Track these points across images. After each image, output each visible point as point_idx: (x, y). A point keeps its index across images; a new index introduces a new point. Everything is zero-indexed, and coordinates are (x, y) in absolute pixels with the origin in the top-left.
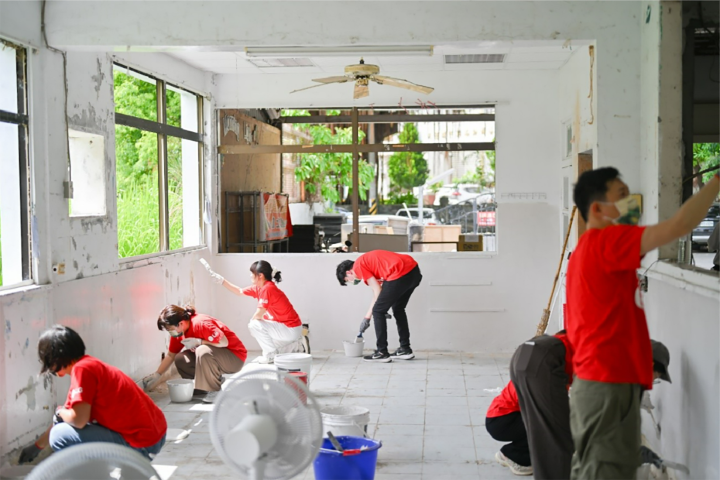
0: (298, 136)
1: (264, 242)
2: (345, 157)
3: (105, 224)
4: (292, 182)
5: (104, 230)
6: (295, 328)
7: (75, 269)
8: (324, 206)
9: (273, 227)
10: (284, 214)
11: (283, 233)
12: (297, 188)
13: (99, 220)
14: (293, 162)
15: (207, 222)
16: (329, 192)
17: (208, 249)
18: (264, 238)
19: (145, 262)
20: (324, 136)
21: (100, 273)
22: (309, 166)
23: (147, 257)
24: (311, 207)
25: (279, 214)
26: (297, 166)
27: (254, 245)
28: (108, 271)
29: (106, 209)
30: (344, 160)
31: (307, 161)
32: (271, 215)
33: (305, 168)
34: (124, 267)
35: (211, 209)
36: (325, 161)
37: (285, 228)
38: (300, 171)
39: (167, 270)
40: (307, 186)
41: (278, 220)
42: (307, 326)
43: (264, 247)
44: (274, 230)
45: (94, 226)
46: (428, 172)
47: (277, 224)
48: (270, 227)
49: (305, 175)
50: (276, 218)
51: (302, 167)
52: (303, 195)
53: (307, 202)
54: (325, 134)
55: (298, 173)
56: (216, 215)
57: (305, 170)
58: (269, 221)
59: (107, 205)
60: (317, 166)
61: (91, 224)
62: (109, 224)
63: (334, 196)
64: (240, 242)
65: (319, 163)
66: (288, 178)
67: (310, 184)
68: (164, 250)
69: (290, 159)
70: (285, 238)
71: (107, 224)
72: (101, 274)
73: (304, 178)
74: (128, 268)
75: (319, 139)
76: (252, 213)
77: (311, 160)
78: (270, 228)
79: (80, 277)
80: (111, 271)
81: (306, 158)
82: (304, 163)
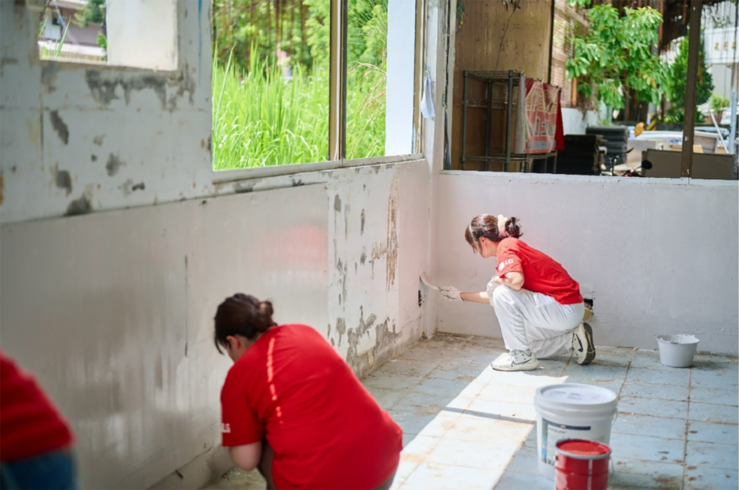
0: (573, 18)
1: (521, 156)
2: (635, 49)
3: (171, 91)
4: (562, 79)
5: (168, 105)
6: (573, 305)
7: (63, 191)
8: (599, 117)
9: (536, 134)
10: (553, 115)
11: (550, 144)
12: (567, 88)
13: (153, 81)
14: (565, 52)
15: (426, 115)
16: (612, 95)
17: (427, 162)
18: (522, 150)
19: (287, 180)
20: (608, 18)
21: (152, 201)
22: (587, 58)
23: (292, 170)
24: (584, 114)
25: (547, 115)
26: (569, 58)
27: (505, 160)
28: (179, 198)
29: (176, 59)
30: (633, 53)
31: (583, 51)
32: (535, 113)
33: (580, 61)
34: (230, 188)
35: (435, 93)
36: (609, 53)
37: (553, 136)
38: (574, 64)
39: (337, 197)
40: (581, 86)
41: (545, 123)
42: (589, 302)
43: (521, 164)
44: (536, 139)
45: (135, 94)
46: (712, 89)
47: (543, 129)
48: (531, 132)
49: (579, 70)
50: (542, 120)
51: (576, 59)
52: (574, 99)
53: (578, 107)
54: (610, 15)
55: (571, 68)
56: (443, 105)
57: (580, 63)
58: (530, 124)
59: (179, 49)
60: (596, 59)
61: (125, 87)
62: (186, 93)
63: (618, 100)
64: (484, 155)
65: (599, 56)
66: (557, 72)
67: (586, 84)
68: (335, 159)
69: (562, 47)
70: (553, 152)
71: (181, 93)
72: (155, 204)
73: (578, 75)
74: (238, 192)
75: (601, 22)
76: (505, 112)
77: (589, 50)
78: (532, 135)
79: (79, 209)
80: (187, 196)
81: (583, 47)
82: (579, 52)
